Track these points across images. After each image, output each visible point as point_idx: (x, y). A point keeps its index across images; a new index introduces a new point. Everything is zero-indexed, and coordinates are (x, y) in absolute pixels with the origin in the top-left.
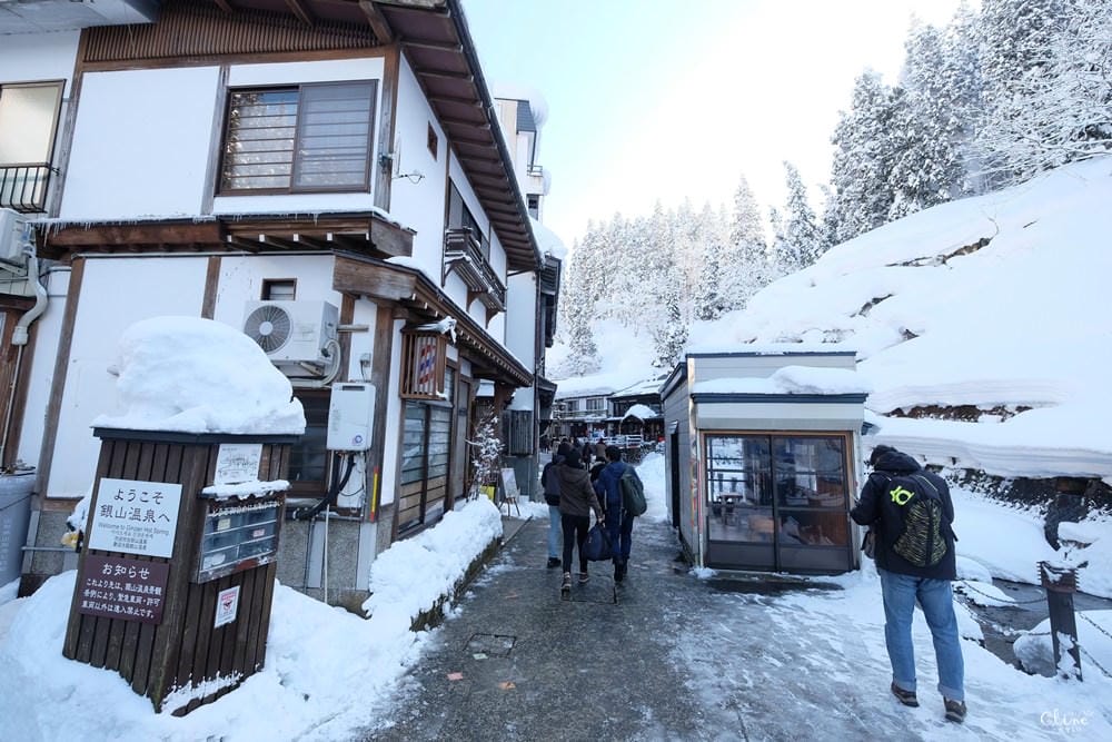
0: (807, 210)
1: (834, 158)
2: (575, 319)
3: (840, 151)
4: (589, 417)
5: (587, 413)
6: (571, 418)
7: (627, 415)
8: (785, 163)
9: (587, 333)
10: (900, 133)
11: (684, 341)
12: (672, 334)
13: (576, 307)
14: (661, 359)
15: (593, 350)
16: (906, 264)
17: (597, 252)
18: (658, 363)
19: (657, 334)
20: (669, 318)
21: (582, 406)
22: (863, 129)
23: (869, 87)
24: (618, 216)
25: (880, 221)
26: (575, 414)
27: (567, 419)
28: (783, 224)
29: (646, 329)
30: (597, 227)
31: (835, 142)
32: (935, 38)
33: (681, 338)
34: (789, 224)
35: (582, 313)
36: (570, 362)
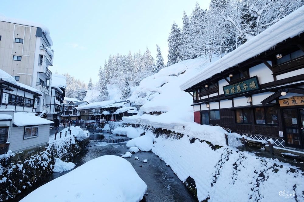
0: (161, 58)
1: (168, 45)
2: (102, 84)
3: (169, 43)
4: (95, 114)
5: (95, 113)
6: (91, 114)
7: (102, 114)
8: (157, 45)
9: (106, 89)
10: (178, 41)
11: (130, 92)
12: (126, 90)
13: (102, 81)
14: (123, 97)
15: (107, 94)
16: (173, 75)
17: (113, 64)
18: (122, 98)
19: (122, 90)
20: (126, 85)
21: (94, 111)
22: (173, 39)
23: (174, 28)
24: (118, 54)
25: (174, 63)
26: (92, 113)
27: (90, 115)
28: (155, 61)
29: (119, 88)
30: (112, 57)
31: (168, 41)
32: (187, 18)
33: (129, 91)
34: (157, 61)
35: (104, 82)
36: (100, 97)
